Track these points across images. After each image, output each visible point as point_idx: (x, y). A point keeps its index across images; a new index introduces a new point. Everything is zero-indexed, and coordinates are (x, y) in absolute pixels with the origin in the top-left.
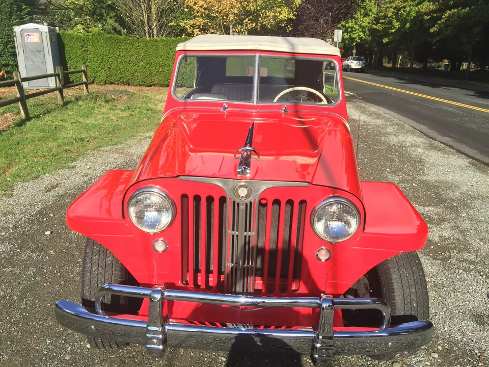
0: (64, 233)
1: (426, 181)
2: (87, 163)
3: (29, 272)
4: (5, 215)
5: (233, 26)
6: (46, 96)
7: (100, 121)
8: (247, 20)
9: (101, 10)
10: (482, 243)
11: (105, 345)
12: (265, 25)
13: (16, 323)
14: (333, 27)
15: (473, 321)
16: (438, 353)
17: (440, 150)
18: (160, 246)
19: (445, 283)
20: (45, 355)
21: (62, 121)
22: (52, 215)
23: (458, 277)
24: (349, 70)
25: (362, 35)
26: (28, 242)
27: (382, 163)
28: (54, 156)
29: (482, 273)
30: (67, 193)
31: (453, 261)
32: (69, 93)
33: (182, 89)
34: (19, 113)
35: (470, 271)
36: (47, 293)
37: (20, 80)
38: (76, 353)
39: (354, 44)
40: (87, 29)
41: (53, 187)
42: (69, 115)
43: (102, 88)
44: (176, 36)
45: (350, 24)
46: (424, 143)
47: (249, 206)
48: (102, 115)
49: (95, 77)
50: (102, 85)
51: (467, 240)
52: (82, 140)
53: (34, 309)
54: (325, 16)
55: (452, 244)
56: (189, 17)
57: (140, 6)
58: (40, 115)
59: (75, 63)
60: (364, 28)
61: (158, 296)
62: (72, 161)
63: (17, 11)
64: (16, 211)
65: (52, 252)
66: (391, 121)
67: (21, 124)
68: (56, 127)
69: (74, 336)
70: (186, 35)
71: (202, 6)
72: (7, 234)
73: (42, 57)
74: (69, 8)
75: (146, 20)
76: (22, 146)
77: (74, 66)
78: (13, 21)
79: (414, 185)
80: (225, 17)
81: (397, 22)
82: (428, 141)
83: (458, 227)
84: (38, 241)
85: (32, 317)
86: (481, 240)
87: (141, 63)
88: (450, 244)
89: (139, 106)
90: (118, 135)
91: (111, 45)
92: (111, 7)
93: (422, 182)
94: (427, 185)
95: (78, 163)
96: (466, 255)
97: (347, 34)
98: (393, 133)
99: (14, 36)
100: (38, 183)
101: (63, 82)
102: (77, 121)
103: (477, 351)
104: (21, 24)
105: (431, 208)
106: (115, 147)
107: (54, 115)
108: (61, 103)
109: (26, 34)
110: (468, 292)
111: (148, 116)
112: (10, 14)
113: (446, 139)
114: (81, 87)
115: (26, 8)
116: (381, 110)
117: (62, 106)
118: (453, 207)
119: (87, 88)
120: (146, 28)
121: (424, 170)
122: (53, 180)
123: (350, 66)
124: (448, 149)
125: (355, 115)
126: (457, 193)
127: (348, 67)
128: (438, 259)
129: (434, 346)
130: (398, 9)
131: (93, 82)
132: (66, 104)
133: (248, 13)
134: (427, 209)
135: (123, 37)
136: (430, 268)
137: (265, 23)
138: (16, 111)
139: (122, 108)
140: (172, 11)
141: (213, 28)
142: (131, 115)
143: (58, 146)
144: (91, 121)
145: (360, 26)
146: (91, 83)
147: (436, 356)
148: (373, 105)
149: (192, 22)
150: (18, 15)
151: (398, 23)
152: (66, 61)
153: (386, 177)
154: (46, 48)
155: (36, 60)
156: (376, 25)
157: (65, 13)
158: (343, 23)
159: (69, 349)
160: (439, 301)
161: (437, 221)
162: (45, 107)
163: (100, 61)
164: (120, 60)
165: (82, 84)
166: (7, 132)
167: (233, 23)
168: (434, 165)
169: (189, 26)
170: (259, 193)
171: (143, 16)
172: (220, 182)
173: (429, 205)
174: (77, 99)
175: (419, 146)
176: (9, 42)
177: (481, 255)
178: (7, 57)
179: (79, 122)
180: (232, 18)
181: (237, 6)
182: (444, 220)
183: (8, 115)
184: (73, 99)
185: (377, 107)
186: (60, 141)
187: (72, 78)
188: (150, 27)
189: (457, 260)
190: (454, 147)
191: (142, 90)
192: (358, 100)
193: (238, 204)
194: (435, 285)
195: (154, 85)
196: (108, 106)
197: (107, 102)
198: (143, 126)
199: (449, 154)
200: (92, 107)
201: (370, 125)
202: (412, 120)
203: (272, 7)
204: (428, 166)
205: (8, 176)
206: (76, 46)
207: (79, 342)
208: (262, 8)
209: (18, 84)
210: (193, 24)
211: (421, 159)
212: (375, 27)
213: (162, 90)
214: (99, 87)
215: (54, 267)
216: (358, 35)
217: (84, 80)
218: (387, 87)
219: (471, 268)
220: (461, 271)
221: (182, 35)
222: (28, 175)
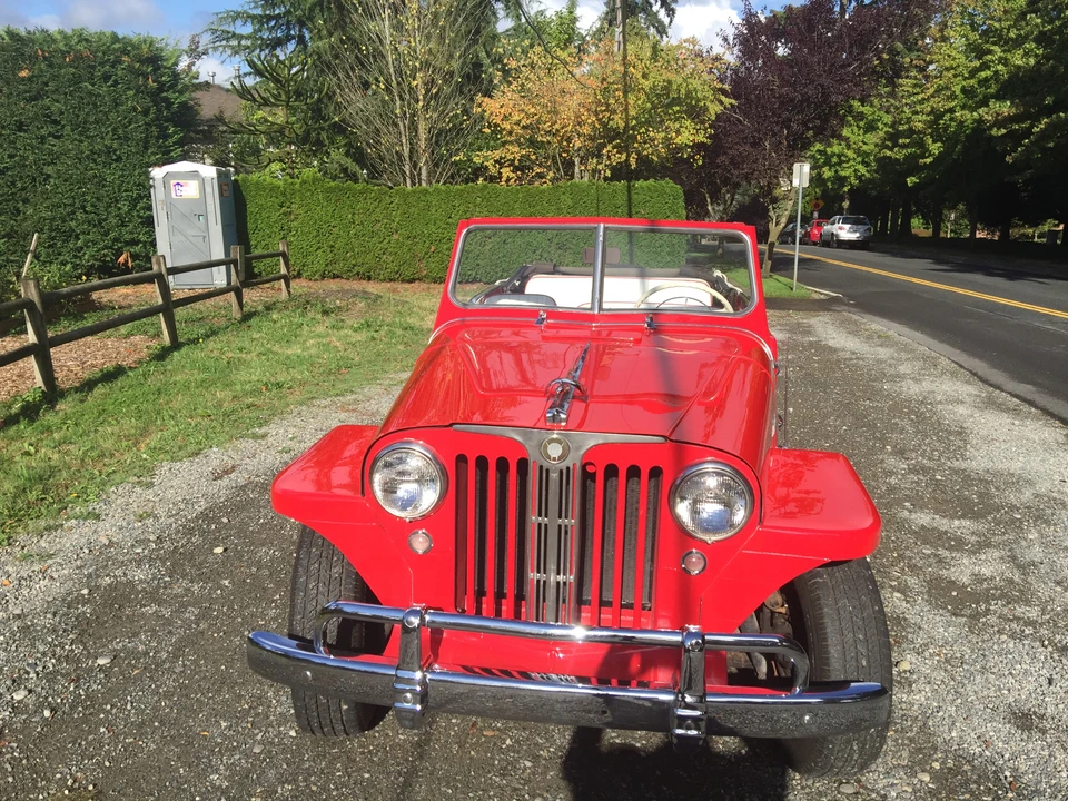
0: (248, 552)
1: (964, 470)
2: (289, 429)
3: (187, 615)
4: (141, 518)
5: (582, 158)
6: (209, 302)
7: (313, 351)
8: (609, 147)
9: (319, 134)
10: (1059, 589)
11: (323, 723)
12: (647, 156)
13: (168, 696)
14: (791, 156)
15: (1009, 722)
16: (930, 773)
17: (1007, 410)
18: (420, 543)
19: (967, 657)
20: (218, 744)
21: (241, 350)
22: (225, 520)
23: (995, 647)
24: (835, 245)
25: (862, 169)
26: (183, 565)
27: (878, 435)
28: (227, 415)
29: (1046, 643)
30: (252, 482)
31: (993, 619)
32: (252, 297)
33: (475, 287)
34: (158, 335)
35: (1023, 637)
36: (220, 649)
37: (164, 271)
38: (272, 743)
39: (846, 189)
40: (289, 171)
41: (226, 472)
42: (253, 340)
43: (319, 287)
44: (467, 181)
45: (836, 149)
46: (976, 395)
47: (565, 475)
48: (316, 339)
49: (304, 265)
50: (315, 280)
51: (1027, 583)
52: (279, 386)
53: (197, 673)
54: (774, 135)
55: (996, 588)
56: (492, 143)
57: (396, 125)
58: (198, 339)
59: (266, 237)
60: (867, 154)
61: (415, 621)
62: (260, 426)
63: (158, 138)
64: (161, 511)
65: (226, 582)
66: (912, 351)
67: (162, 355)
68: (228, 362)
69: (268, 718)
70: (486, 180)
71: (518, 123)
72: (146, 551)
73: (203, 227)
74: (257, 130)
75: (406, 153)
76: (167, 398)
77: (263, 243)
78: (149, 157)
79: (939, 478)
80: (565, 143)
81: (934, 142)
82: (985, 391)
83: (1014, 558)
84: (201, 564)
85: (196, 686)
86: (1058, 583)
87: (395, 237)
88: (992, 588)
89: (388, 320)
90: (347, 377)
91: (336, 201)
92: (339, 129)
93: (956, 472)
94: (967, 478)
95: (272, 429)
96: (1020, 610)
97: (830, 170)
98: (913, 376)
99: (151, 186)
100: (198, 463)
101: (242, 277)
102: (270, 350)
103: (1008, 774)
104: (164, 164)
105: (966, 523)
106: (341, 398)
107: (224, 339)
108: (239, 316)
109: (173, 182)
110: (1011, 674)
111: (405, 340)
112: (145, 144)
113: (1025, 389)
114: (276, 284)
115: (175, 133)
116: (894, 330)
117: (240, 322)
118: (1014, 520)
119: (288, 286)
120: (407, 168)
121: (966, 450)
122: (226, 458)
123: (837, 236)
124: (1025, 408)
125: (834, 338)
126: (1027, 495)
127: (832, 238)
128: (963, 616)
129: (926, 761)
130: (937, 115)
131: (299, 275)
132: (247, 317)
133: (611, 135)
134: (956, 522)
135: (359, 186)
136: (942, 630)
137: (645, 152)
138: (152, 331)
139: (355, 325)
140: (460, 132)
141: (540, 165)
142: (373, 339)
143: (234, 397)
144: (295, 350)
145: (859, 152)
146: (295, 277)
147: (926, 778)
148: (877, 319)
149: (497, 154)
150: (160, 147)
151: (939, 144)
152: (247, 234)
153: (882, 461)
154: (210, 208)
155: (191, 232)
156: (891, 149)
157: (249, 139)
158: (818, 146)
159: (259, 737)
160: (949, 688)
161: (973, 546)
162: (207, 324)
163: (315, 233)
164: (354, 231)
165: (279, 279)
166: (137, 371)
167: (581, 153)
168: (988, 440)
169: (492, 161)
170: (582, 452)
171: (402, 145)
172: (519, 434)
173: (964, 516)
174: (268, 308)
175: (962, 402)
176: (140, 197)
177: (1053, 610)
178: (135, 227)
179: (273, 353)
180: (578, 144)
181: (589, 121)
182: (989, 545)
183: (137, 339)
184: (260, 308)
185: (885, 322)
186: (238, 387)
187: (258, 267)
188: (415, 165)
189: (999, 617)
190: (1040, 405)
191: (395, 291)
192: (846, 308)
193: (547, 471)
194: (947, 661)
195: (420, 279)
196: (329, 321)
197: (326, 313)
198: (395, 360)
199: (1026, 418)
200: (297, 324)
201: (863, 359)
202: (959, 349)
203: (662, 122)
204: (974, 442)
205: (143, 450)
206: (269, 205)
207: (276, 727)
208: (641, 124)
209: (160, 279)
210: (501, 158)
211: (961, 427)
212: (888, 153)
213: (434, 289)
214: (311, 283)
215: (231, 608)
216: (854, 170)
217: (283, 271)
218: (914, 280)
219: (1027, 632)
220: (1004, 637)
221: (477, 179)
222: (180, 448)
